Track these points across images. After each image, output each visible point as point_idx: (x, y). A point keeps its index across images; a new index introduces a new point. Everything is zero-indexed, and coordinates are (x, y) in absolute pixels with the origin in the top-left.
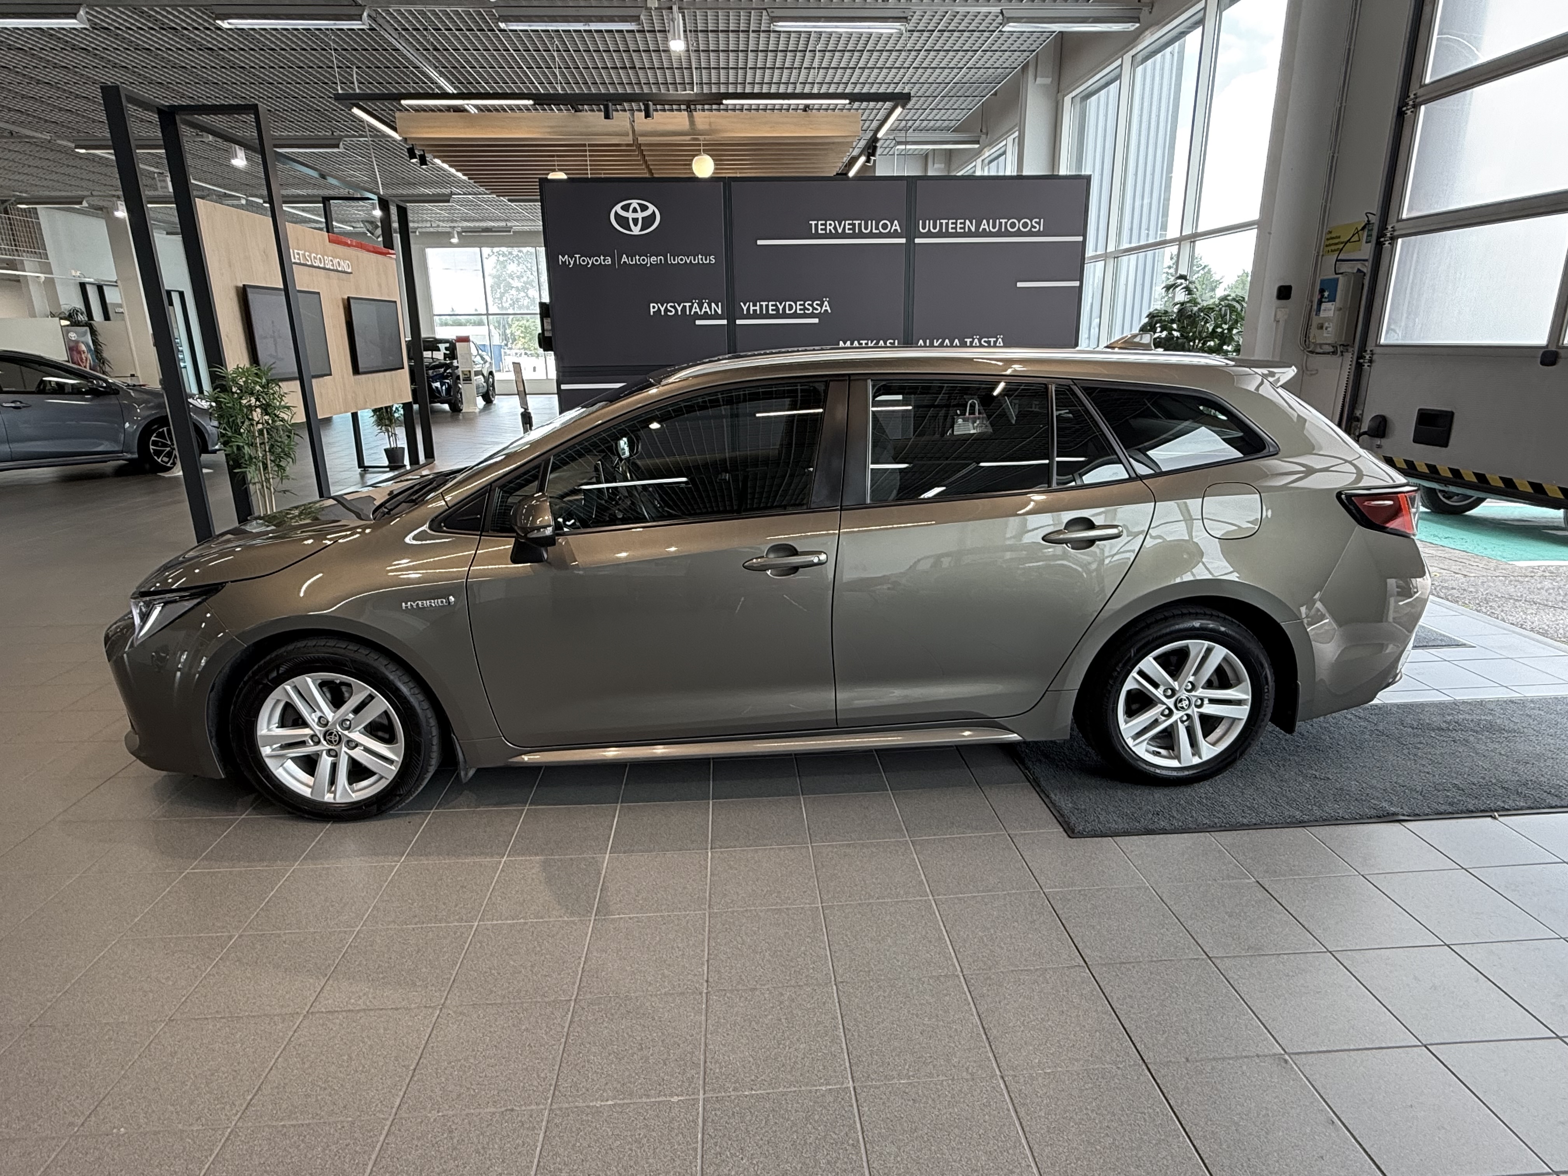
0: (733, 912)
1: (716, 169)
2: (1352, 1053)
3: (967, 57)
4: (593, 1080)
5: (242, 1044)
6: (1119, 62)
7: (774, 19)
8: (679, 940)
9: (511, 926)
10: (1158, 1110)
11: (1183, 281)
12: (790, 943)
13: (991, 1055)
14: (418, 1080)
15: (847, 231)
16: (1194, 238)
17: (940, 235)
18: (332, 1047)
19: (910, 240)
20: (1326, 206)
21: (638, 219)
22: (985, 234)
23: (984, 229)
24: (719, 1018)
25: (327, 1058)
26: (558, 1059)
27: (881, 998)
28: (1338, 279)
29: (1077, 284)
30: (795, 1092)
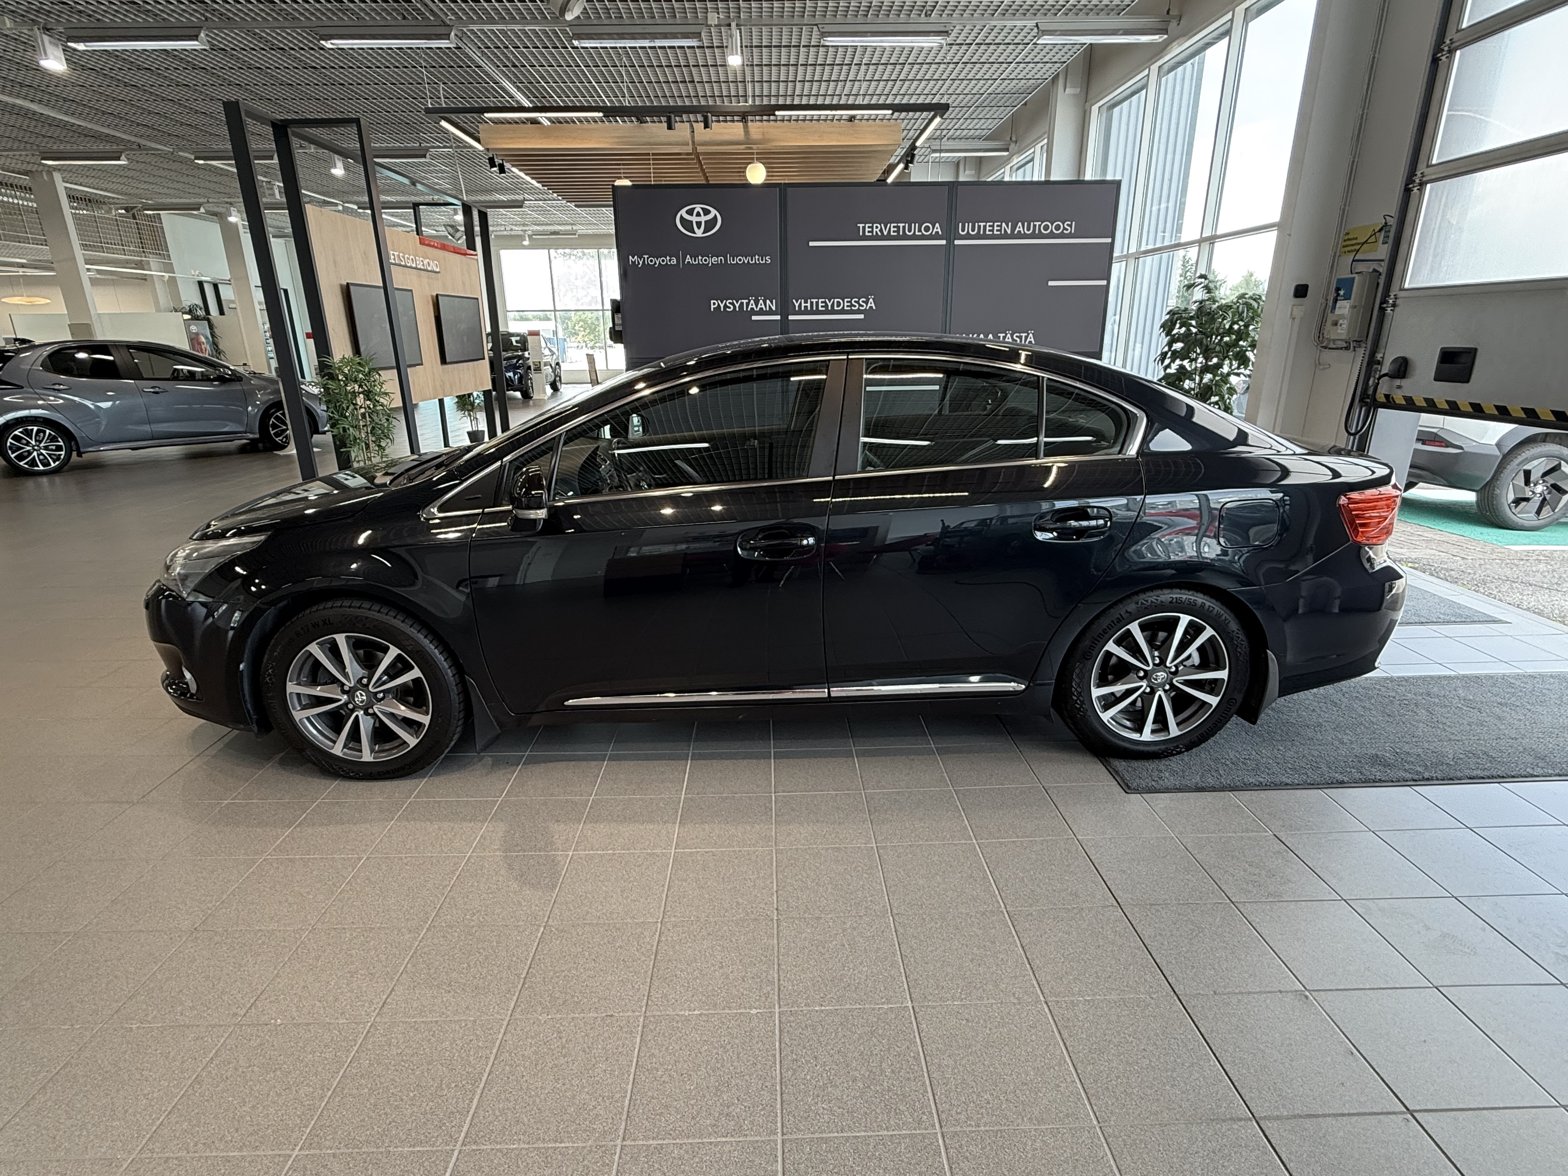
0: (797, 849)
1: (768, 176)
2: (1368, 992)
3: (1002, 68)
4: (681, 993)
5: (376, 951)
6: (1146, 72)
7: (824, 34)
8: (751, 873)
9: (601, 856)
10: (1190, 1036)
11: (1203, 280)
12: (849, 877)
13: (1035, 982)
14: (529, 987)
15: (892, 234)
16: (1212, 240)
17: (978, 237)
18: (453, 955)
19: (950, 242)
20: (1344, 209)
21: (701, 222)
22: (1020, 236)
23: (1019, 232)
24: (789, 942)
25: (449, 965)
26: (650, 973)
27: (934, 929)
28: (1353, 279)
29: (1104, 283)
30: (860, 1009)
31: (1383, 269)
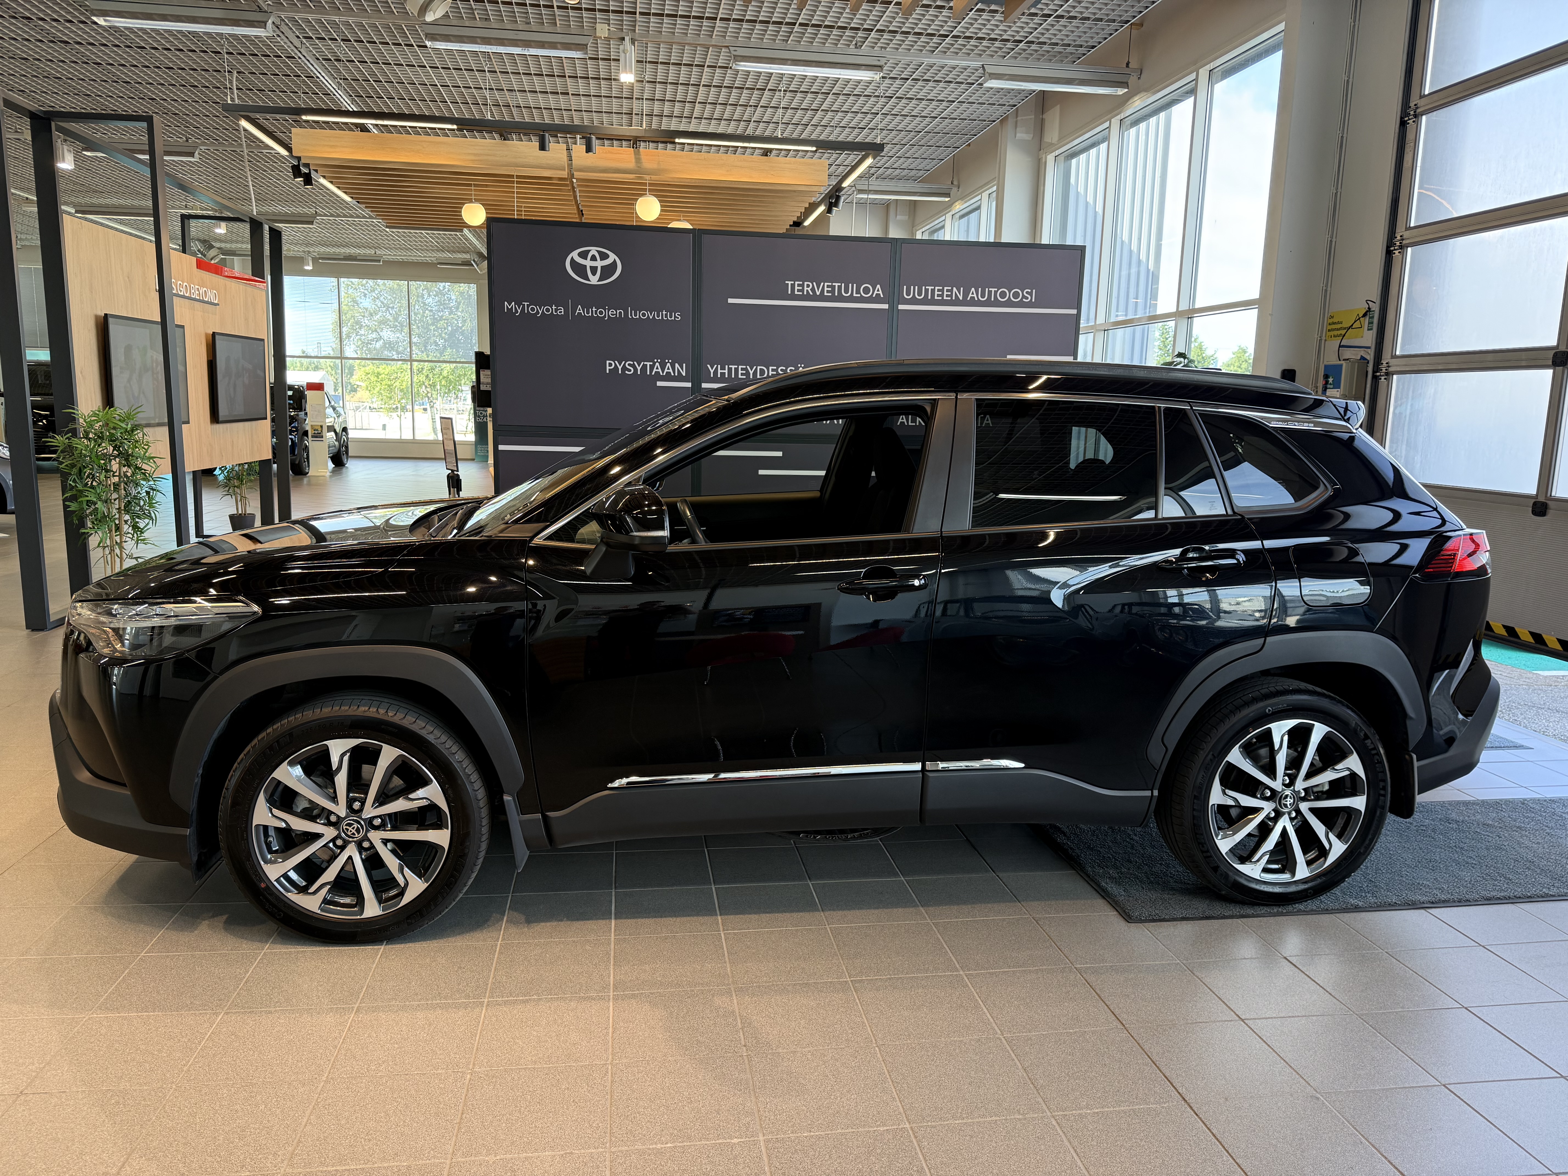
3: (942, 107)
4: (648, 1128)
6: (1107, 124)
7: (734, 58)
10: (1202, 1137)
15: (826, 294)
16: (1191, 313)
17: (926, 302)
19: (894, 306)
20: (1326, 291)
21: (596, 268)
22: (974, 303)
23: (973, 298)
28: (1341, 365)
30: (853, 1132)
31: (1370, 356)
